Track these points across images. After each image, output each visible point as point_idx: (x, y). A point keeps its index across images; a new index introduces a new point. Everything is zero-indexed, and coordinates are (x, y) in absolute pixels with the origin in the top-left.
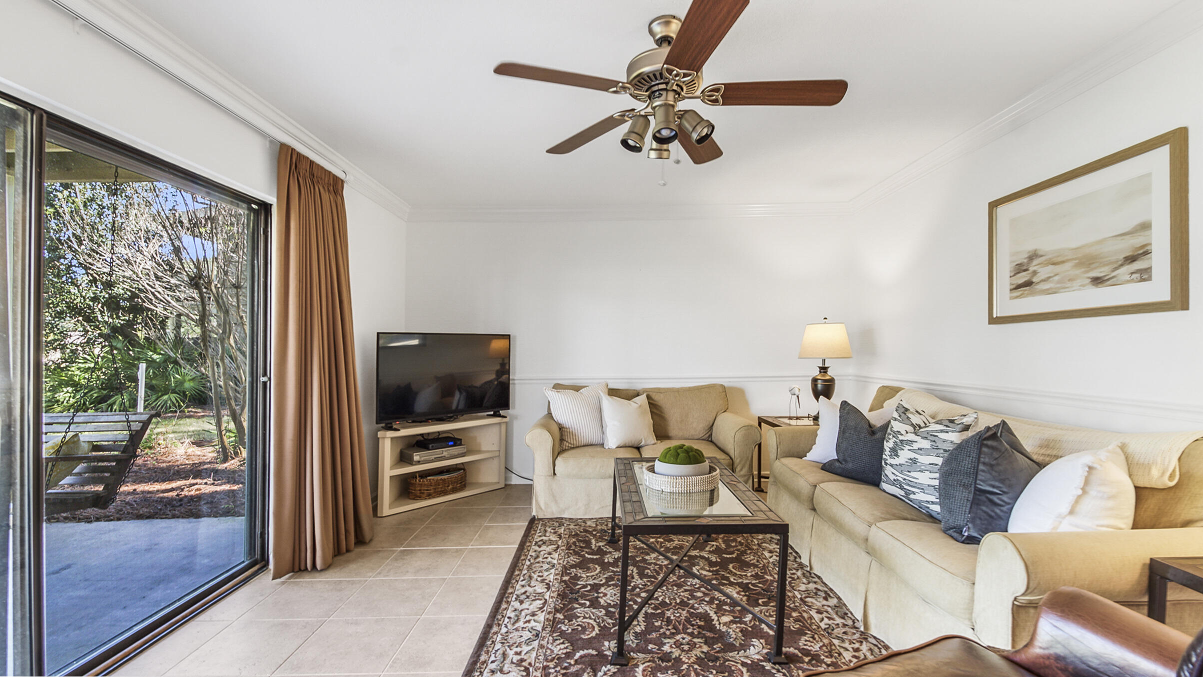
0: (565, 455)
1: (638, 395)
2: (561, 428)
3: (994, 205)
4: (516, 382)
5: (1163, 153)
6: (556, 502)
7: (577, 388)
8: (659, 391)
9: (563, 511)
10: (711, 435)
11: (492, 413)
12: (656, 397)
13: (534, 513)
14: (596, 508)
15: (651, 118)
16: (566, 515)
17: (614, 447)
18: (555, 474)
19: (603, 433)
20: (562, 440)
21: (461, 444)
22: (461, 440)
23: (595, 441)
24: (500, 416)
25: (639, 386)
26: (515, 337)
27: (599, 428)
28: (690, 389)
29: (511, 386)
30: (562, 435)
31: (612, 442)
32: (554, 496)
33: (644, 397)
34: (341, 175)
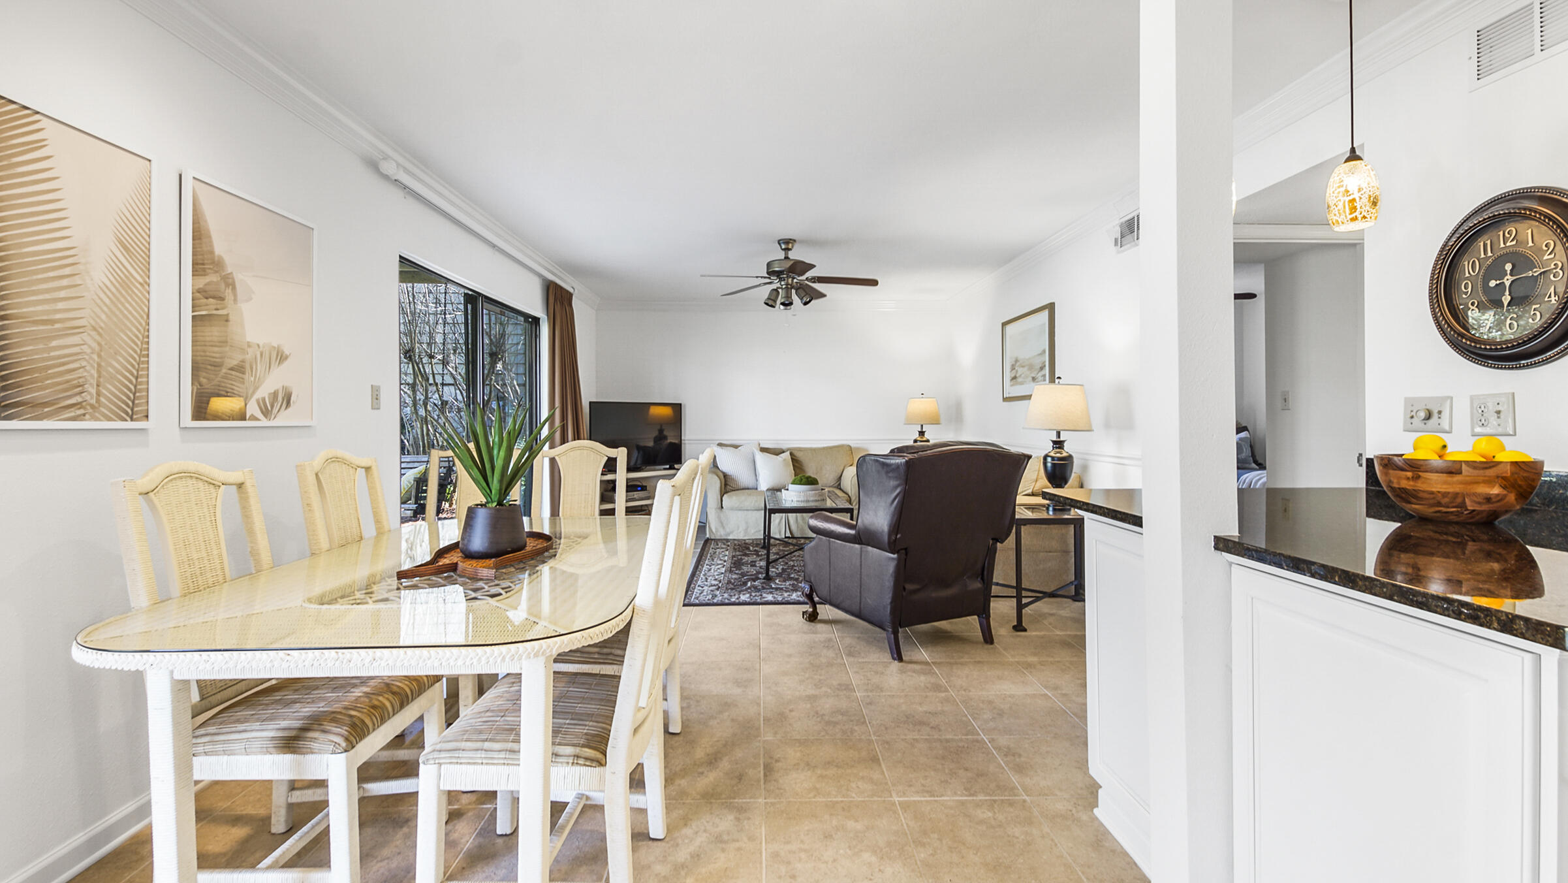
0: (729, 494)
1: (784, 452)
2: (725, 476)
3: (1004, 324)
4: (686, 442)
5: (1046, 313)
6: (724, 528)
7: (736, 447)
8: (800, 449)
9: (729, 534)
10: (840, 484)
11: (668, 467)
12: (799, 455)
13: (708, 536)
14: (753, 531)
15: (780, 290)
16: (730, 537)
17: (765, 489)
18: (722, 507)
19: (757, 480)
20: (726, 485)
21: (646, 490)
22: (646, 487)
23: (751, 485)
24: (674, 469)
25: (784, 447)
26: (685, 405)
27: (754, 477)
28: (824, 448)
29: (683, 445)
30: (725, 481)
31: (763, 486)
32: (722, 523)
33: (788, 453)
34: (571, 290)
